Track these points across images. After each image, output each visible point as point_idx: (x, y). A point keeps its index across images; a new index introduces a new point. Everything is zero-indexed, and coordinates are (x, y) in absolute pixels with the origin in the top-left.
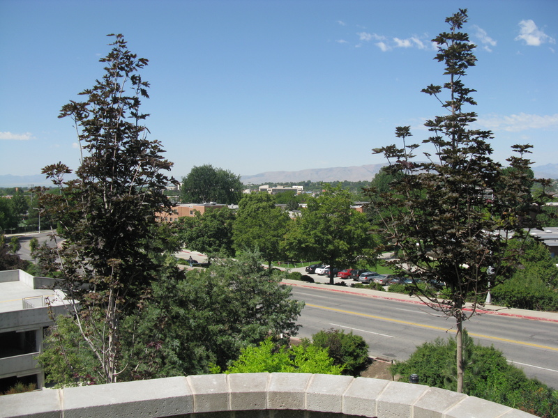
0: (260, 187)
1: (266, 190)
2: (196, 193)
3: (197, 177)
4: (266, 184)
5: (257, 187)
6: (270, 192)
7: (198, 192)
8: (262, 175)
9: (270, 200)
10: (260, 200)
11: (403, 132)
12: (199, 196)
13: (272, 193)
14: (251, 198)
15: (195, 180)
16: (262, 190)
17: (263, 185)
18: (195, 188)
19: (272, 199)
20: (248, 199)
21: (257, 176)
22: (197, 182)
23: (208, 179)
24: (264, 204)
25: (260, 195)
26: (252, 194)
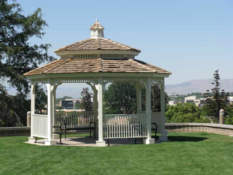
0: (186, 99)
1: (192, 101)
2: (117, 106)
3: (119, 88)
4: (193, 94)
5: (183, 97)
6: (197, 105)
7: (119, 104)
8: (188, 84)
9: (196, 111)
10: (186, 111)
11: (208, 91)
12: (120, 108)
13: (199, 106)
14: (176, 109)
15: (116, 92)
16: (188, 101)
17: (189, 95)
18: (116, 100)
19: (197, 110)
20: (174, 110)
21: (182, 85)
22: (119, 93)
23: (130, 90)
24: (190, 114)
25: (185, 107)
26: (178, 105)
